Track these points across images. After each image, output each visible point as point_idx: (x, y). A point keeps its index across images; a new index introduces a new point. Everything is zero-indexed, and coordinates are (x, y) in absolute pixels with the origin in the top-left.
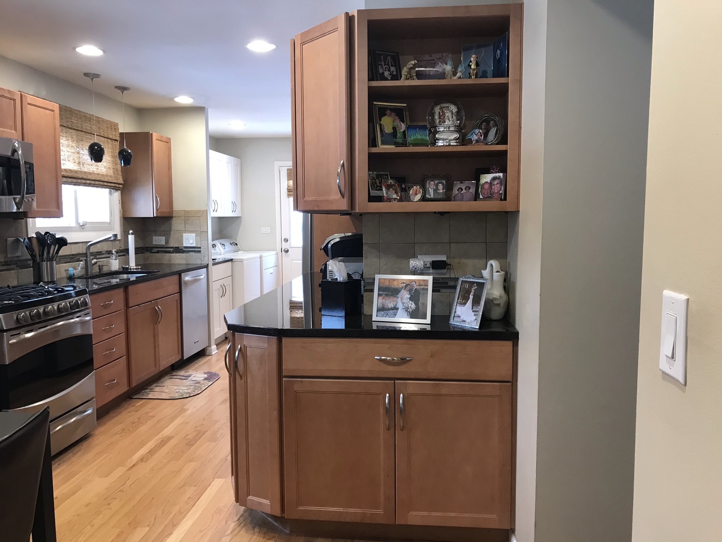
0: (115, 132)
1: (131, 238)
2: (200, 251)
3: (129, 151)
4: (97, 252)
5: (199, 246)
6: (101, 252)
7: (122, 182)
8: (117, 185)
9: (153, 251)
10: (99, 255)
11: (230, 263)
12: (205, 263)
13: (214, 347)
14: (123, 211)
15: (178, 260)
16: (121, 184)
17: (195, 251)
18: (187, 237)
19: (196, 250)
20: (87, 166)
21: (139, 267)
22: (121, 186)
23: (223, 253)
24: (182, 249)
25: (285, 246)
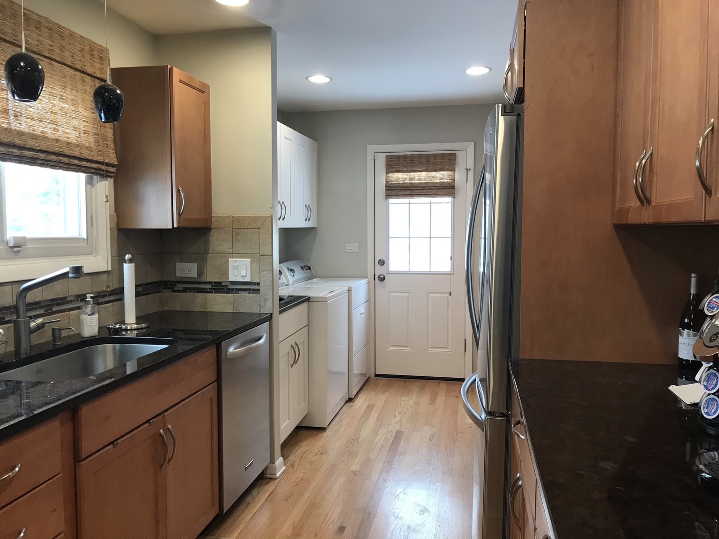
0: (101, 63)
1: (128, 270)
2: (259, 290)
3: (118, 92)
4: (52, 300)
5: (257, 281)
6: (65, 298)
7: (115, 161)
8: (103, 167)
9: (176, 288)
10: (58, 305)
11: (305, 305)
12: (267, 310)
13: (279, 461)
14: (118, 216)
15: (220, 303)
16: (112, 165)
17: (249, 290)
18: (236, 264)
19: (251, 288)
20: (29, 120)
21: (144, 325)
22: (112, 169)
23: (291, 282)
24: (227, 286)
25: (380, 270)
